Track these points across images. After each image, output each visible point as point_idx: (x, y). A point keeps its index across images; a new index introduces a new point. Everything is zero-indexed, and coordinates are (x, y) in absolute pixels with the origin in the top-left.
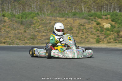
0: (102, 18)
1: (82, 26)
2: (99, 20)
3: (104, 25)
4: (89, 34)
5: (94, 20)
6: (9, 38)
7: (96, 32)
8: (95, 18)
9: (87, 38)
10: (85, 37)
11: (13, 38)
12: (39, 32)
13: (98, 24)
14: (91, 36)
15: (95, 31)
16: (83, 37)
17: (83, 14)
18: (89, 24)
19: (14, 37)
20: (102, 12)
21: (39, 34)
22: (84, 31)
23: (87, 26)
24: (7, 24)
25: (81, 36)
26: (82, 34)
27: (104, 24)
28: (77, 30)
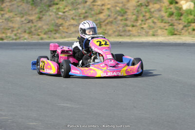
1: (143, 6)
3: (181, 5)
6: (10, 30)
9: (152, 28)
10: (149, 26)
11: (17, 30)
12: (64, 19)
13: (172, 2)
14: (159, 24)
15: (166, 15)
18: (156, 3)
19: (19, 28)
21: (64, 22)
23: (152, 8)
24: (7, 6)
25: (141, 24)
26: (142, 21)
28: (133, 15)
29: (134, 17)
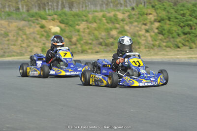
0: (47, 19)
1: (21, 30)
2: (44, 22)
3: (50, 29)
4: (31, 41)
5: (37, 21)
7: (40, 38)
8: (37, 20)
9: (29, 46)
10: (27, 45)
13: (42, 27)
14: (34, 44)
15: (38, 36)
16: (24, 45)
17: (21, 14)
18: (30, 28)
20: (47, 10)
22: (24, 37)
23: (28, 31)
25: (21, 44)
26: (22, 41)
27: (51, 27)
28: (14, 36)
29: (15, 38)
